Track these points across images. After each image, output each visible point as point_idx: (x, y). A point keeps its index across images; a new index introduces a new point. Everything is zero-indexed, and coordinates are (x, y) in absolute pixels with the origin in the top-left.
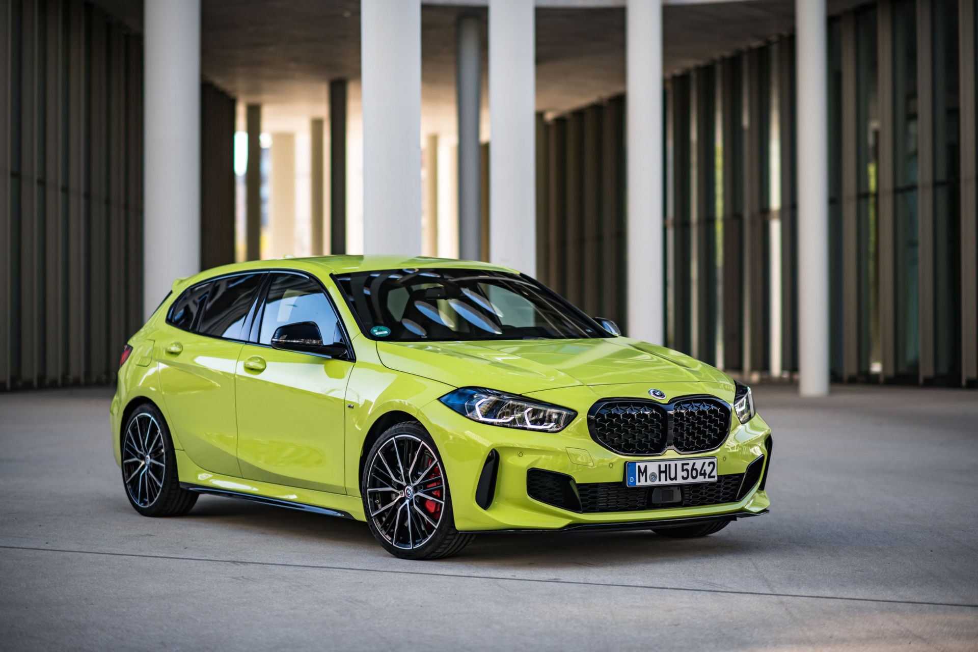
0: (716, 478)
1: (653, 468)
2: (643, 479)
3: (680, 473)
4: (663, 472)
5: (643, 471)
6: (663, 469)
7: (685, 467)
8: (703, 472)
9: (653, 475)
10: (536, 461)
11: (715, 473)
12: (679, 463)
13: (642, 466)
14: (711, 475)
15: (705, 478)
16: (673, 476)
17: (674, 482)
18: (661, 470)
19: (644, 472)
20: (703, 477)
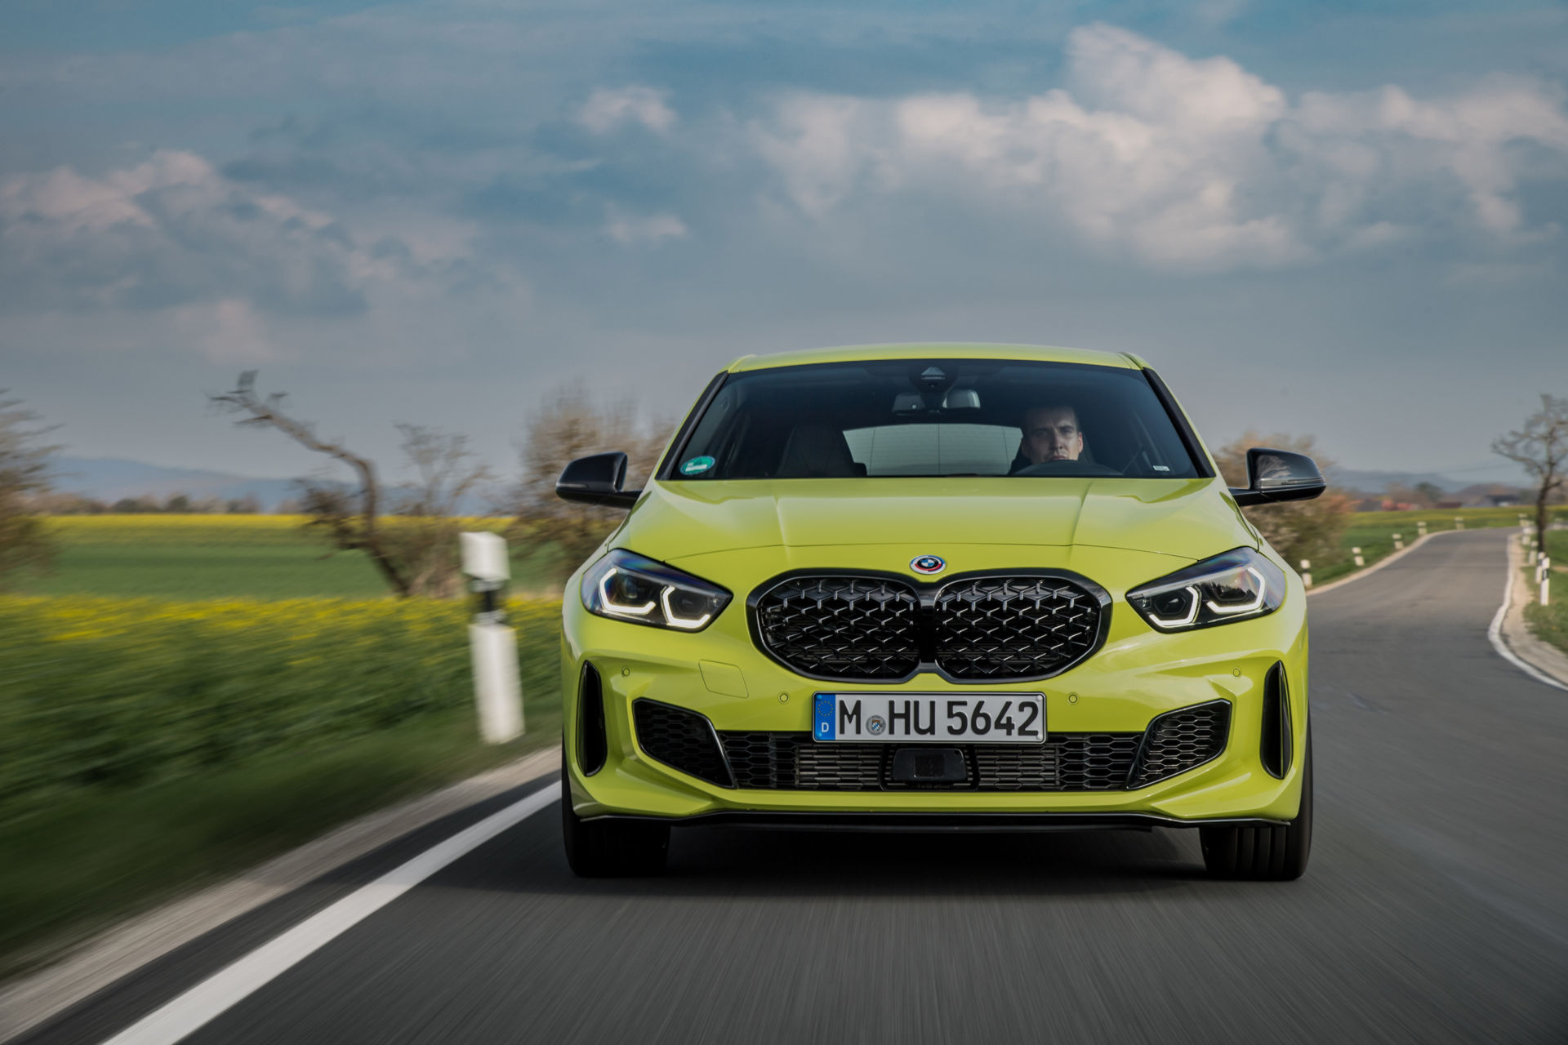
0: (1040, 736)
2: (850, 727)
3: (942, 721)
4: (899, 716)
5: (850, 713)
6: (899, 709)
7: (956, 709)
8: (1004, 721)
9: (876, 720)
11: (1037, 725)
12: (941, 703)
14: (1028, 729)
15: (1009, 733)
16: (924, 723)
17: (928, 738)
18: (896, 712)
19: (854, 713)
20: (1005, 731)
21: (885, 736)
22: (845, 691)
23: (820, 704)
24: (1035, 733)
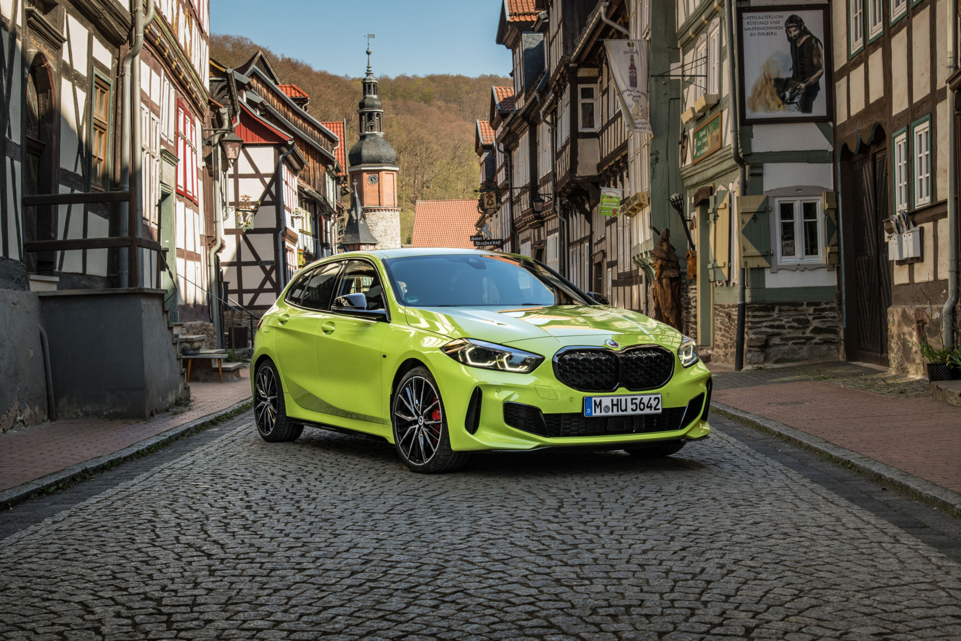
0: (661, 410)
1: (606, 402)
2: (598, 410)
4: (615, 405)
5: (598, 404)
6: (615, 402)
7: (634, 401)
9: (607, 407)
10: (510, 396)
11: (659, 406)
13: (598, 400)
16: (624, 408)
21: (610, 413)
22: (596, 396)
23: (586, 402)
24: (659, 409)
